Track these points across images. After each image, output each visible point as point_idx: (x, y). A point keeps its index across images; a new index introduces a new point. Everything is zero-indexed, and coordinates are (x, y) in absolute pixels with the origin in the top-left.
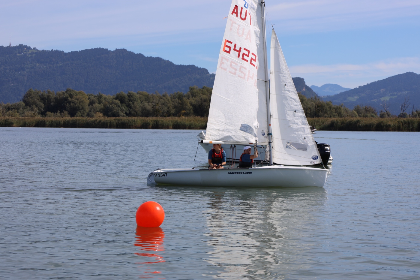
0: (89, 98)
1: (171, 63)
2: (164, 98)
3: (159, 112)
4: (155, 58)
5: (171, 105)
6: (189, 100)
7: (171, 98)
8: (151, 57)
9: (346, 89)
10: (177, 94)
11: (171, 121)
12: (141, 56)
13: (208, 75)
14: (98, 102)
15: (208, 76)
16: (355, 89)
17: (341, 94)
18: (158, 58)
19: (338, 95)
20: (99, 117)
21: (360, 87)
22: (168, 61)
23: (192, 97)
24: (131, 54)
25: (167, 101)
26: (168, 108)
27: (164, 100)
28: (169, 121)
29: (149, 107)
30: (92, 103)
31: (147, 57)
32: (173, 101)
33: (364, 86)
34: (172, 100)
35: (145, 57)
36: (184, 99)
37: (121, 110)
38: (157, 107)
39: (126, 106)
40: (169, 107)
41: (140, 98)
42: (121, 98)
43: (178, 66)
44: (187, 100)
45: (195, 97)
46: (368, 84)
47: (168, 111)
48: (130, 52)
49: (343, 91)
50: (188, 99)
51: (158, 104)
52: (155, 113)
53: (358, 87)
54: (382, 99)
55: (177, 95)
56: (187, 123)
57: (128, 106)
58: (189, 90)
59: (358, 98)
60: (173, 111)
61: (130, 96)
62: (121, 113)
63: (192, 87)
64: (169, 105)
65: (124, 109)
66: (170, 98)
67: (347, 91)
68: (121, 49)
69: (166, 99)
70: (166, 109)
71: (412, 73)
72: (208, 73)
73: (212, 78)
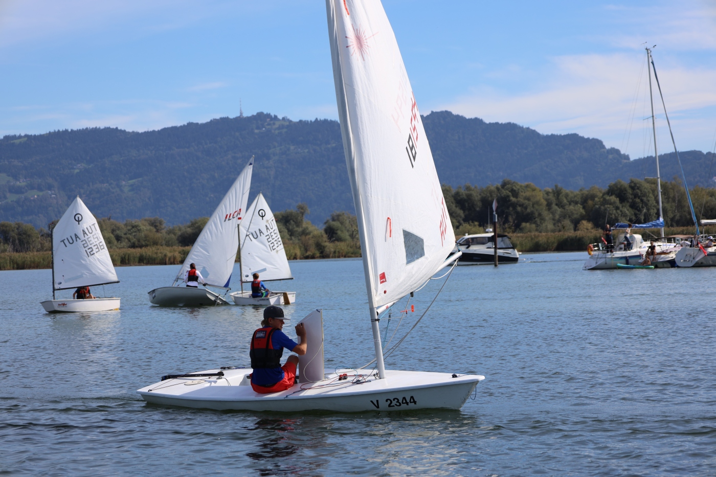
1: (534, 132)
4: (505, 124)
8: (497, 124)
12: (477, 122)
13: (603, 150)
15: (604, 152)
18: (509, 124)
22: (528, 128)
24: (460, 119)
31: (490, 123)
35: (485, 123)
43: (547, 136)
48: (458, 116)
68: (442, 112)
72: (603, 147)
73: (610, 156)
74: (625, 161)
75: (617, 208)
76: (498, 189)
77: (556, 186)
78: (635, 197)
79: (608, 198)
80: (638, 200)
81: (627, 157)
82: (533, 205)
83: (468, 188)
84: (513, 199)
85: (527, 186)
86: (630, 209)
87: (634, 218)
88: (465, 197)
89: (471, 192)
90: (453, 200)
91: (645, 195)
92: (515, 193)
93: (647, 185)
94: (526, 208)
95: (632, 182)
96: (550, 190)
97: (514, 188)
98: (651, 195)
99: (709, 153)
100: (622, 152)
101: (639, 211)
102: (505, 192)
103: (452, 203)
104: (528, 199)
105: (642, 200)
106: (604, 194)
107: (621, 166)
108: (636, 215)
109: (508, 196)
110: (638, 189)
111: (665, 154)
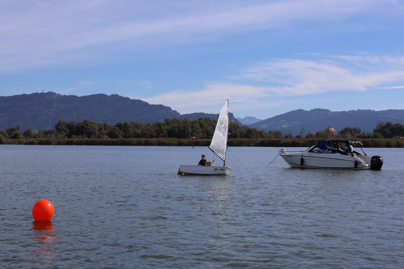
0: (98, 126)
2: (149, 126)
3: (145, 135)
5: (154, 130)
6: (165, 127)
7: (153, 126)
9: (260, 120)
10: (157, 123)
13: (171, 111)
14: (104, 128)
16: (265, 120)
17: (257, 123)
19: (254, 123)
20: (106, 138)
21: (268, 118)
25: (151, 128)
26: (151, 132)
27: (149, 127)
29: (139, 131)
30: (100, 129)
32: (155, 128)
33: (271, 118)
36: (162, 126)
37: (120, 134)
38: (144, 132)
39: (123, 131)
41: (132, 126)
42: (119, 126)
45: (168, 125)
46: (274, 117)
47: (151, 134)
49: (258, 121)
51: (145, 129)
52: (143, 135)
53: (267, 119)
54: (283, 126)
57: (124, 131)
58: (165, 121)
59: (267, 126)
60: (155, 134)
61: (125, 124)
62: (120, 136)
63: (167, 119)
64: (152, 130)
65: (121, 133)
67: (260, 121)
69: (150, 126)
70: (150, 133)
71: (302, 110)
74: (179, 115)
75: (118, 131)
76: (82, 123)
77: (105, 123)
78: (125, 128)
79: (115, 128)
80: (126, 129)
82: (92, 129)
83: (72, 122)
84: (86, 127)
85: (92, 122)
86: (123, 132)
87: (124, 135)
88: (70, 125)
89: (73, 124)
90: (66, 126)
91: (129, 127)
92: (87, 125)
93: (130, 124)
94: (90, 130)
95: (125, 123)
96: (103, 124)
97: (87, 123)
98: (131, 127)
101: (126, 133)
102: (84, 124)
103: (65, 127)
104: (91, 127)
105: (128, 129)
106: (115, 126)
108: (125, 134)
109: (84, 126)
110: (127, 125)
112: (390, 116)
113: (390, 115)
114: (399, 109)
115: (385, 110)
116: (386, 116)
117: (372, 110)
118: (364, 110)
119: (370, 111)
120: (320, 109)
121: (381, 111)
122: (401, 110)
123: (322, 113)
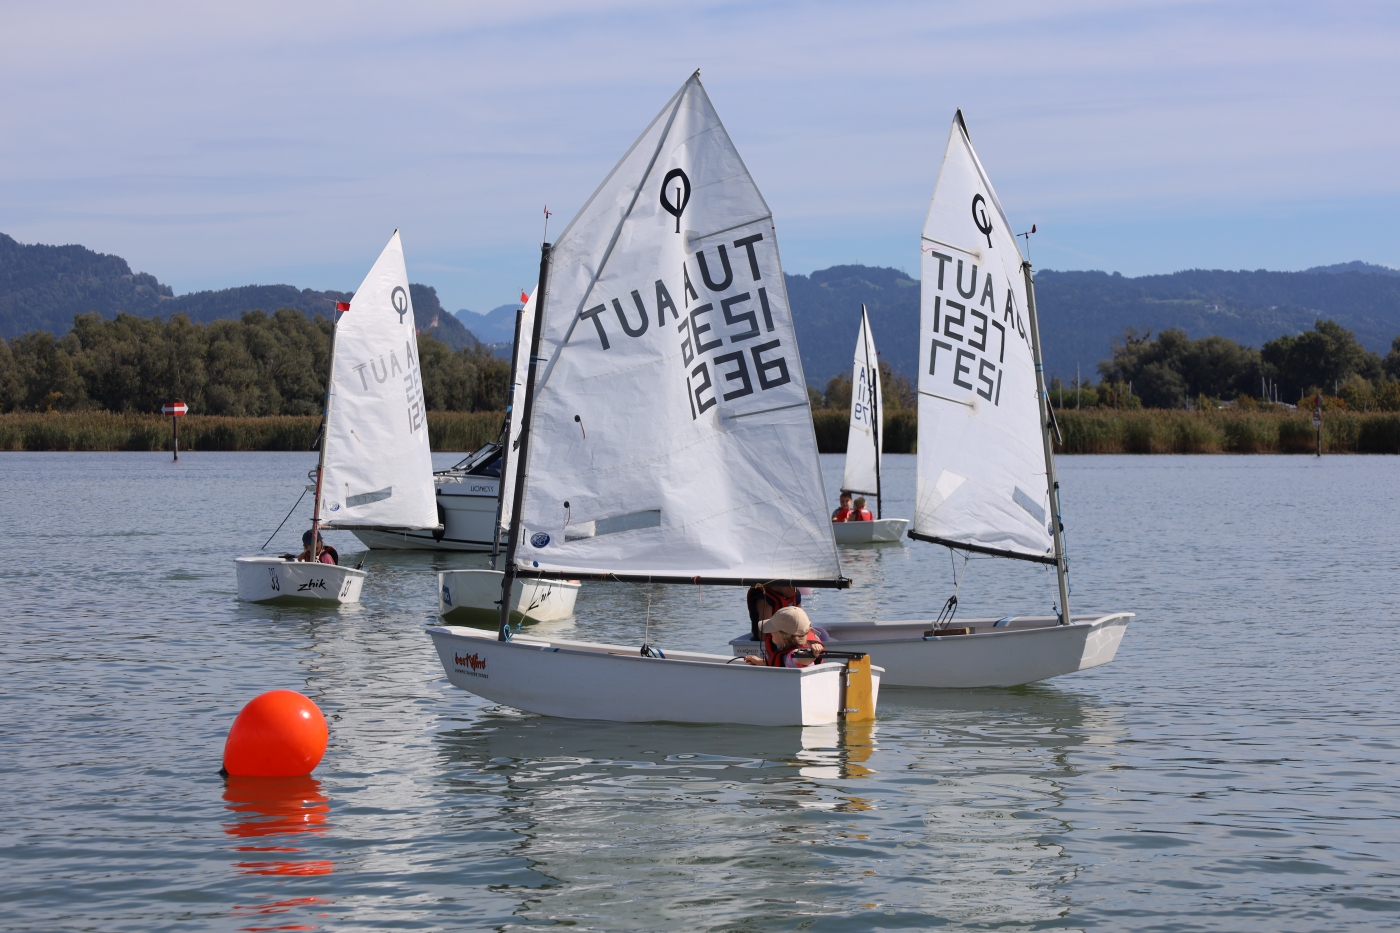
5: (16, 373)
6: (72, 360)
7: (15, 354)
10: (33, 338)
11: (20, 426)
13: (125, 276)
15: (128, 280)
23: (83, 348)
26: (5, 384)
28: (11, 427)
32: (22, 363)
34: (16, 357)
36: (60, 353)
40: (9, 381)
43: (30, 247)
44: (68, 357)
45: (91, 349)
50: (71, 353)
55: (33, 343)
56: (73, 433)
58: (73, 327)
60: (22, 393)
63: (82, 317)
64: (6, 374)
66: (11, 353)
72: (128, 271)
73: (139, 288)
74: (163, 298)
81: (168, 291)
99: (308, 291)
100: (160, 282)
107: (156, 305)
111: (232, 289)
112: (1193, 302)
113: (1195, 298)
114: (1236, 269)
115: (1170, 272)
116: (1176, 301)
117: (1110, 273)
118: (1070, 274)
119: (1097, 277)
120: (862, 267)
121: (1149, 277)
122: (1244, 273)
123: (872, 286)
